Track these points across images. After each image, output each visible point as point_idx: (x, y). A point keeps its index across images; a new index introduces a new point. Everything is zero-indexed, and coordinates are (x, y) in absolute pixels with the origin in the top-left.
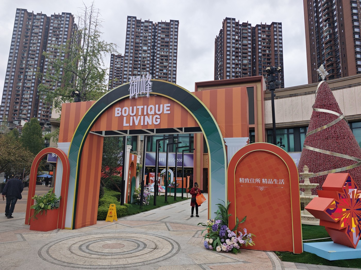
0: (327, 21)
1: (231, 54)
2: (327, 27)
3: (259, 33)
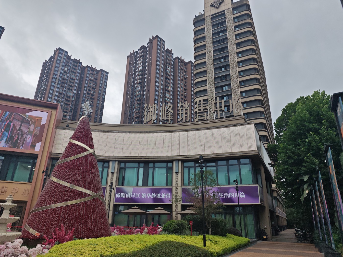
0: (140, 84)
1: (57, 82)
2: (140, 88)
3: (87, 74)
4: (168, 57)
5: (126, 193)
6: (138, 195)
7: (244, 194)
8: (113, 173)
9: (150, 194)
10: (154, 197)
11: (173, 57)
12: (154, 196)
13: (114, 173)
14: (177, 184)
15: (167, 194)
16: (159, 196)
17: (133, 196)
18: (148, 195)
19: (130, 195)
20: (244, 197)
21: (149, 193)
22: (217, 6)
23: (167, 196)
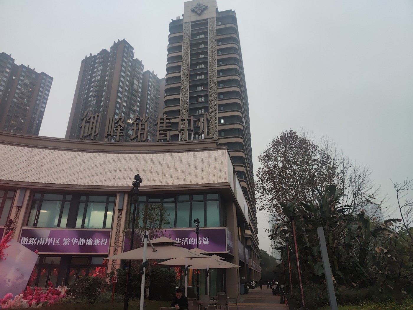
3: (21, 75)
4: (136, 68)
5: (39, 238)
6: (58, 242)
7: (208, 240)
8: (19, 208)
9: (77, 239)
10: (82, 245)
11: (143, 70)
12: (83, 242)
13: (21, 207)
14: (119, 226)
15: (103, 239)
16: (89, 242)
17: (49, 242)
18: (72, 240)
19: (44, 240)
20: (208, 244)
21: (75, 239)
22: (199, 13)
23: (102, 242)
